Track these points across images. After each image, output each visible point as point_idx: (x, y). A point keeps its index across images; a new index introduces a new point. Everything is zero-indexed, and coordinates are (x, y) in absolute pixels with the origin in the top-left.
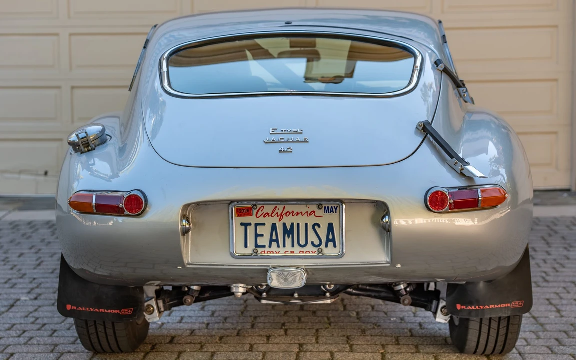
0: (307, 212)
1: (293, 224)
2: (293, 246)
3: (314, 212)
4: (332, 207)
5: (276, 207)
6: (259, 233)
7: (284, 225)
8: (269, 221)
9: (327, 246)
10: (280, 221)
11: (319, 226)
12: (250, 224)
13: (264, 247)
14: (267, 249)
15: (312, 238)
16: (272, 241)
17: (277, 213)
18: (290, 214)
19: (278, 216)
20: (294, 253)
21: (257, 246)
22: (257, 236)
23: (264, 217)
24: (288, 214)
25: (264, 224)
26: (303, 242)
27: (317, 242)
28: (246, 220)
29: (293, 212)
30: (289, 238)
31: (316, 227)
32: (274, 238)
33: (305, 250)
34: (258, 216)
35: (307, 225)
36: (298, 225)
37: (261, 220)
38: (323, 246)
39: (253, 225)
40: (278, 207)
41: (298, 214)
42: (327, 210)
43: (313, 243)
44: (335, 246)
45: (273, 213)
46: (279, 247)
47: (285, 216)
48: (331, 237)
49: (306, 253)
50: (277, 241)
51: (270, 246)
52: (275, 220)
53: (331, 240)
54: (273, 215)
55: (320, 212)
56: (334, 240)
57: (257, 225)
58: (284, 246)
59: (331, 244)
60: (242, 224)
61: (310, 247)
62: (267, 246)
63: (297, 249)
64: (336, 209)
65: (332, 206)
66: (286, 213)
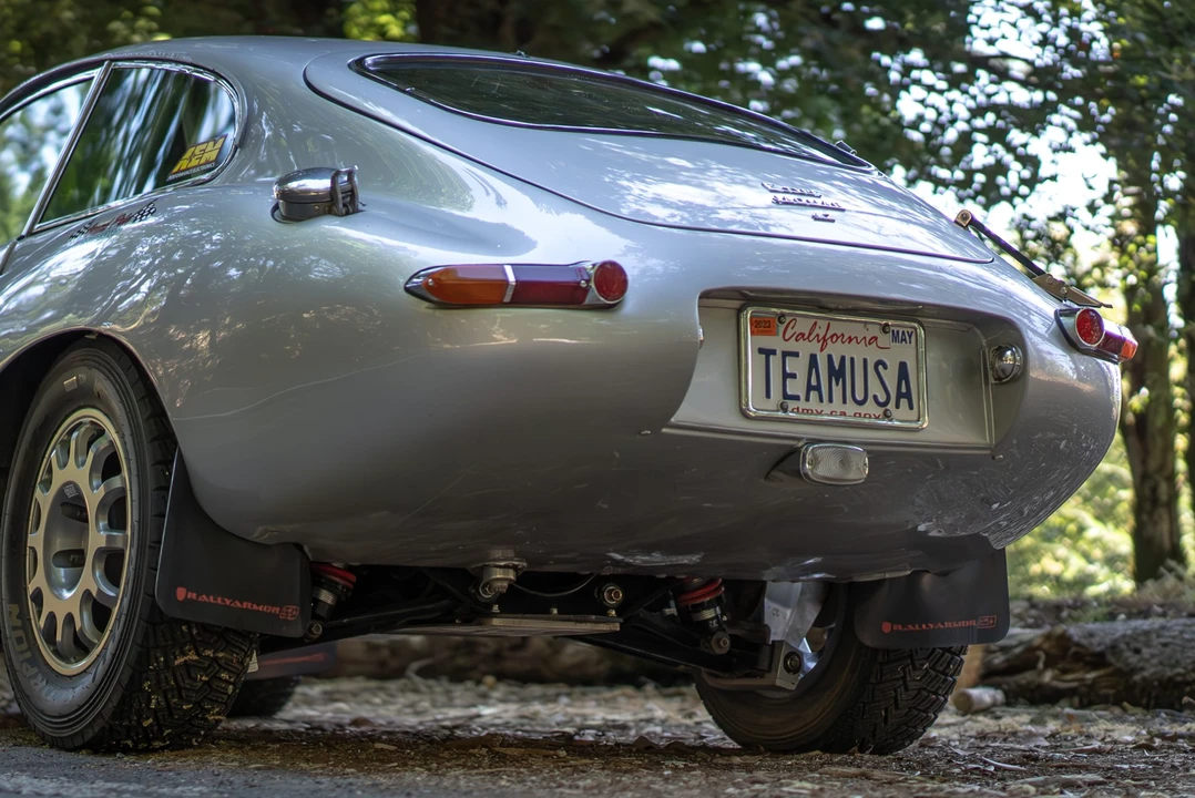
0: (865, 338)
1: (843, 358)
2: (845, 402)
3: (876, 338)
4: (903, 333)
5: (816, 323)
6: (788, 370)
7: (830, 357)
8: (806, 349)
9: (897, 406)
10: (822, 350)
11: (885, 367)
12: (774, 352)
13: (796, 398)
14: (802, 404)
15: (875, 388)
16: (810, 388)
17: (818, 335)
18: (838, 338)
19: (819, 341)
20: (845, 414)
21: (786, 396)
22: (786, 376)
23: (797, 340)
24: (835, 338)
25: (796, 355)
26: (859, 397)
27: (882, 399)
28: (768, 342)
29: (843, 335)
30: (837, 384)
31: (880, 367)
32: (814, 383)
33: (863, 410)
34: (787, 337)
35: (865, 361)
36: (852, 359)
37: (792, 346)
38: (891, 406)
39: (779, 353)
40: (820, 322)
41: (850, 339)
42: (895, 338)
43: (875, 397)
44: (911, 407)
45: (810, 334)
46: (821, 400)
47: (829, 341)
48: (904, 390)
49: (865, 417)
50: (818, 388)
51: (807, 399)
52: (814, 347)
53: (905, 395)
54: (811, 338)
55: (885, 340)
56: (908, 396)
57: (785, 354)
58: (831, 400)
59: (904, 402)
60: (761, 351)
61: (871, 408)
62: (803, 397)
63: (851, 408)
64: (910, 336)
65: (906, 330)
66: (832, 337)
